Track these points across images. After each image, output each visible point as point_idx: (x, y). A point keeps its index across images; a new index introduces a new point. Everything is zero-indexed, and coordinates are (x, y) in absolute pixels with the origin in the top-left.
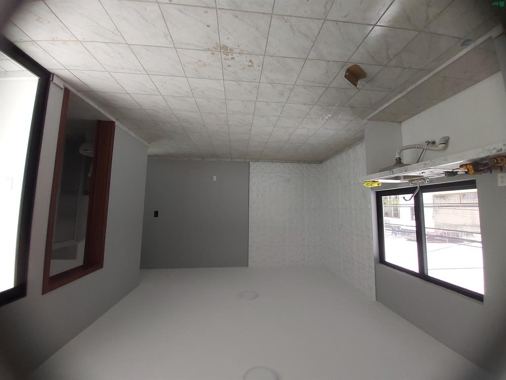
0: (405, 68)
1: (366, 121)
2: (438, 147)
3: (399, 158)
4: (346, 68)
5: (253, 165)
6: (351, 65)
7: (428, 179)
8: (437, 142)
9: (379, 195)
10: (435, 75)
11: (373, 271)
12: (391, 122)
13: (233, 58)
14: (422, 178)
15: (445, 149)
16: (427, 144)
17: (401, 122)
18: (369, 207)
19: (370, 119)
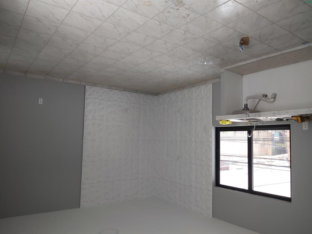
0: (270, 46)
1: (224, 70)
2: (270, 99)
3: (247, 104)
4: (242, 37)
5: (89, 90)
6: (245, 36)
7: (262, 121)
8: (269, 96)
9: (218, 130)
10: (281, 54)
11: (211, 194)
12: (238, 74)
13: (178, 9)
14: (258, 121)
15: (274, 101)
16: (263, 96)
17: (243, 75)
18: (210, 140)
19: (227, 70)
